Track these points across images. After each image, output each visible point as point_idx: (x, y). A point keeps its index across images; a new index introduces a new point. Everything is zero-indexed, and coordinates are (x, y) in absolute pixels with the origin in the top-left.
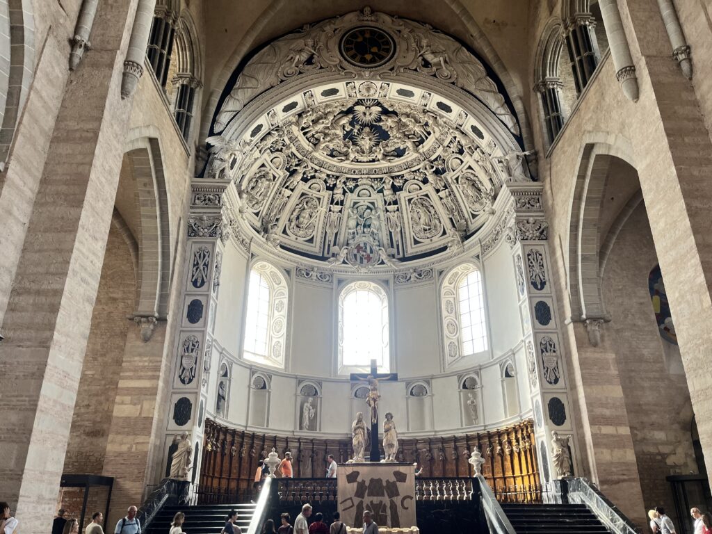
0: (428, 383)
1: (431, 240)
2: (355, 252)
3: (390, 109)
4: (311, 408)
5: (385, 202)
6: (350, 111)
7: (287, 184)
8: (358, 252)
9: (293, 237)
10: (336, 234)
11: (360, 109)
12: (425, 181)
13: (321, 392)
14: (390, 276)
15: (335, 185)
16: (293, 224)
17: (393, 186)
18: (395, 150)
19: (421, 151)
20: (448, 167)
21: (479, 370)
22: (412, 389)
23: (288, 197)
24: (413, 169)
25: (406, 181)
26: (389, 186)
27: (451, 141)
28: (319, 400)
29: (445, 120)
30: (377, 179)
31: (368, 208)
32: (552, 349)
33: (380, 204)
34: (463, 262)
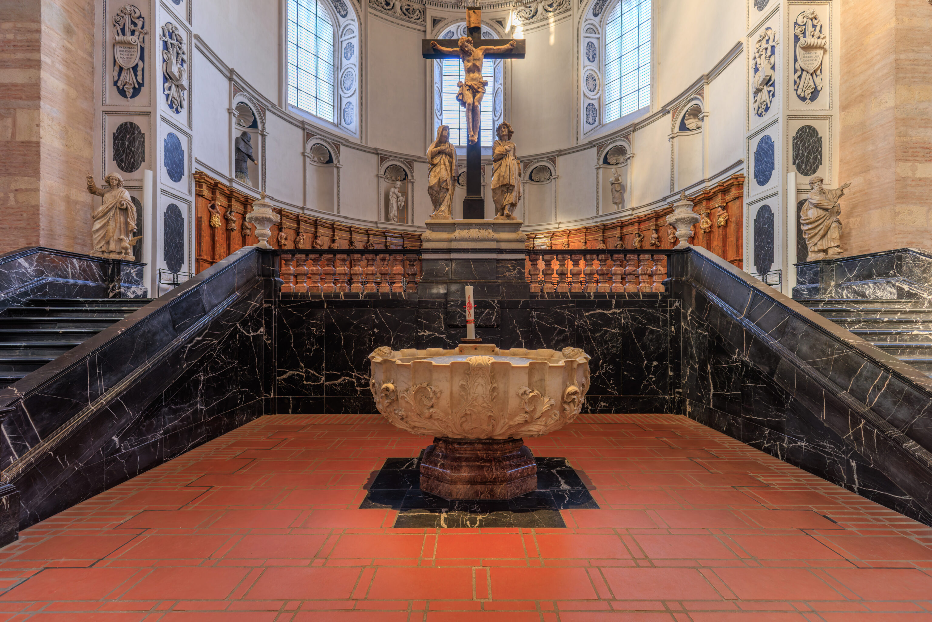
0: (553, 161)
13: (412, 177)
14: (506, 12)
21: (631, 132)
22: (532, 172)
32: (817, 33)
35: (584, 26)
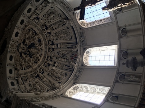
1: (71, 33)
2: (73, 60)
3: (23, 41)
4: (130, 77)
5: (57, 48)
6: (21, 53)
7: (42, 78)
8: (73, 59)
9: (63, 80)
10: (66, 66)
11: (20, 50)
12: (50, 33)
13: (124, 73)
14: (82, 48)
15: (48, 63)
16: (58, 79)
18: (39, 42)
19: (39, 33)
20: (45, 25)
23: (47, 79)
24: (46, 37)
25: (50, 40)
26: (51, 46)
27: (35, 22)
28: (127, 74)
29: (27, 23)
30: (49, 50)
31: (59, 54)
33: (58, 50)
34: (76, 20)
35: (87, 27)
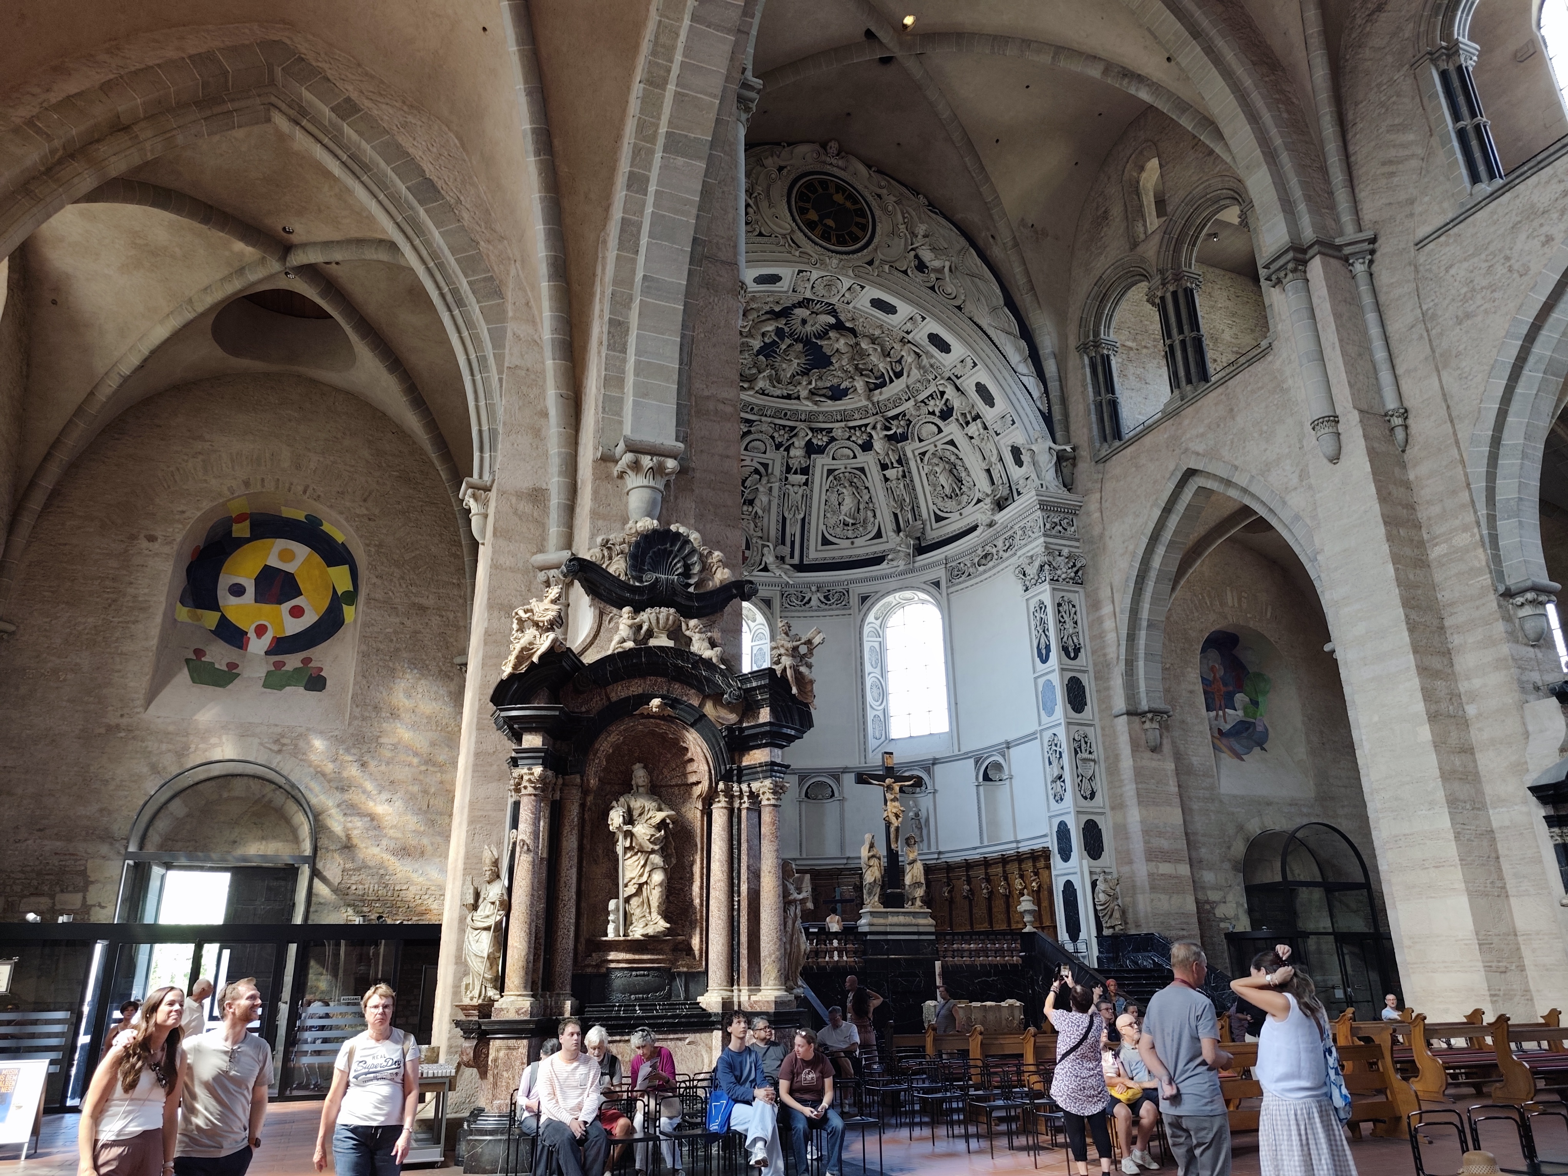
0: (836, 779)
1: (853, 543)
3: (848, 325)
5: (788, 469)
6: (786, 313)
11: (801, 313)
12: (867, 447)
14: (775, 592)
17: (809, 444)
18: (831, 388)
19: (875, 399)
20: (912, 433)
21: (930, 765)
22: (809, 787)
24: (851, 424)
25: (833, 439)
26: (803, 443)
27: (931, 395)
29: (933, 361)
30: (784, 427)
31: (756, 471)
32: (1089, 749)
33: (777, 470)
34: (907, 588)
35: (867, 629)
